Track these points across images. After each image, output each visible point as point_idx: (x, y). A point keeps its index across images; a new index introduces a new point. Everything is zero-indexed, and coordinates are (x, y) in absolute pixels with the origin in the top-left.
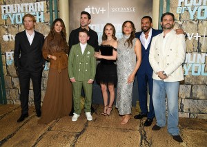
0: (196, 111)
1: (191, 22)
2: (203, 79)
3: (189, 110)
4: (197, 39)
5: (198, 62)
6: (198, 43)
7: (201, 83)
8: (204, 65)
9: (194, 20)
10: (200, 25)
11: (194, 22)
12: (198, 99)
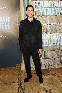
0: (48, 65)
1: (41, 17)
2: (50, 47)
3: (45, 65)
4: (45, 26)
5: (47, 38)
6: (46, 28)
7: (49, 50)
8: (49, 40)
9: (43, 15)
10: (46, 18)
11: (43, 16)
12: (48, 58)
